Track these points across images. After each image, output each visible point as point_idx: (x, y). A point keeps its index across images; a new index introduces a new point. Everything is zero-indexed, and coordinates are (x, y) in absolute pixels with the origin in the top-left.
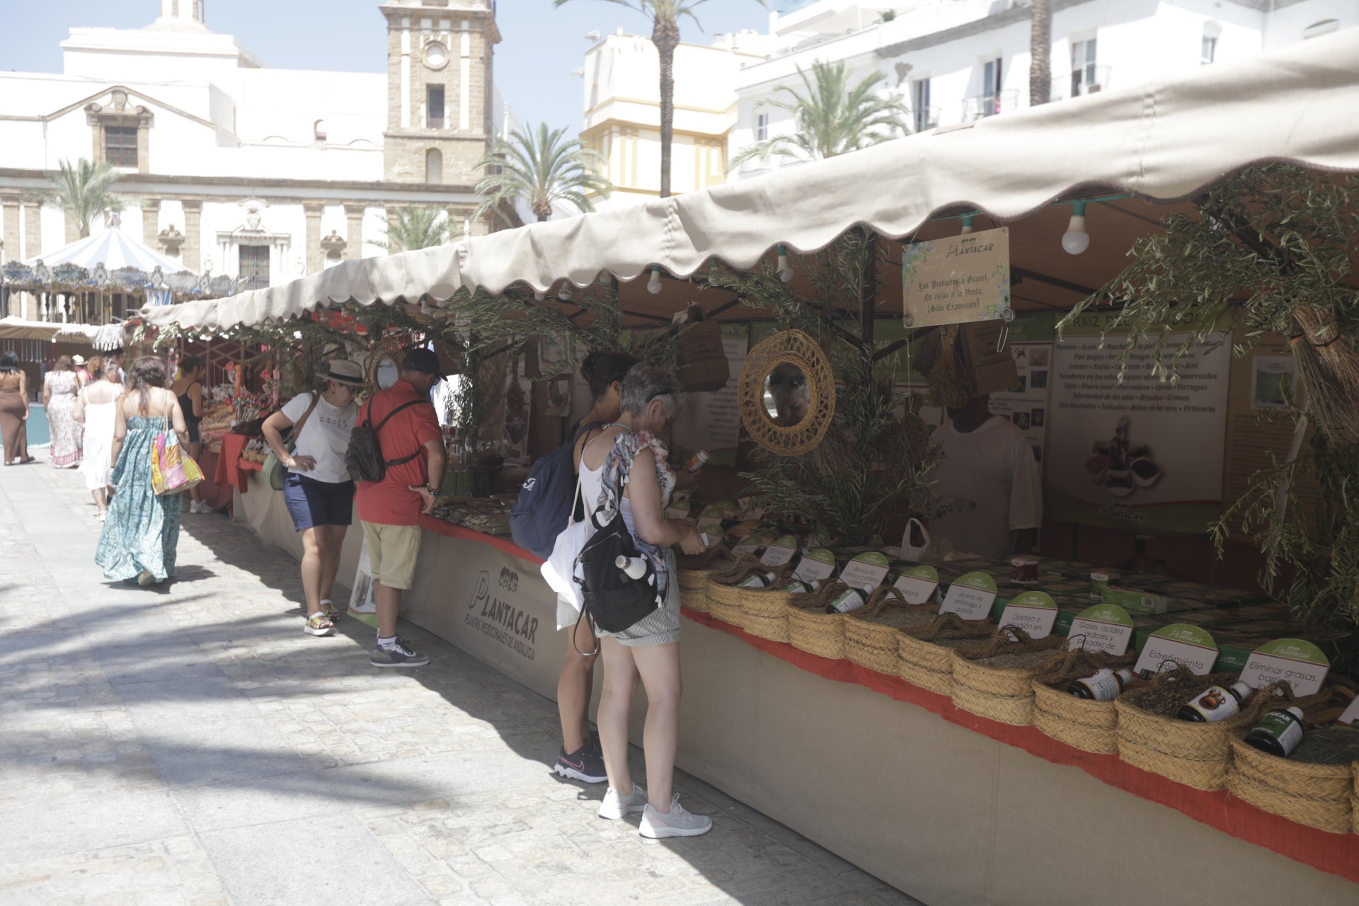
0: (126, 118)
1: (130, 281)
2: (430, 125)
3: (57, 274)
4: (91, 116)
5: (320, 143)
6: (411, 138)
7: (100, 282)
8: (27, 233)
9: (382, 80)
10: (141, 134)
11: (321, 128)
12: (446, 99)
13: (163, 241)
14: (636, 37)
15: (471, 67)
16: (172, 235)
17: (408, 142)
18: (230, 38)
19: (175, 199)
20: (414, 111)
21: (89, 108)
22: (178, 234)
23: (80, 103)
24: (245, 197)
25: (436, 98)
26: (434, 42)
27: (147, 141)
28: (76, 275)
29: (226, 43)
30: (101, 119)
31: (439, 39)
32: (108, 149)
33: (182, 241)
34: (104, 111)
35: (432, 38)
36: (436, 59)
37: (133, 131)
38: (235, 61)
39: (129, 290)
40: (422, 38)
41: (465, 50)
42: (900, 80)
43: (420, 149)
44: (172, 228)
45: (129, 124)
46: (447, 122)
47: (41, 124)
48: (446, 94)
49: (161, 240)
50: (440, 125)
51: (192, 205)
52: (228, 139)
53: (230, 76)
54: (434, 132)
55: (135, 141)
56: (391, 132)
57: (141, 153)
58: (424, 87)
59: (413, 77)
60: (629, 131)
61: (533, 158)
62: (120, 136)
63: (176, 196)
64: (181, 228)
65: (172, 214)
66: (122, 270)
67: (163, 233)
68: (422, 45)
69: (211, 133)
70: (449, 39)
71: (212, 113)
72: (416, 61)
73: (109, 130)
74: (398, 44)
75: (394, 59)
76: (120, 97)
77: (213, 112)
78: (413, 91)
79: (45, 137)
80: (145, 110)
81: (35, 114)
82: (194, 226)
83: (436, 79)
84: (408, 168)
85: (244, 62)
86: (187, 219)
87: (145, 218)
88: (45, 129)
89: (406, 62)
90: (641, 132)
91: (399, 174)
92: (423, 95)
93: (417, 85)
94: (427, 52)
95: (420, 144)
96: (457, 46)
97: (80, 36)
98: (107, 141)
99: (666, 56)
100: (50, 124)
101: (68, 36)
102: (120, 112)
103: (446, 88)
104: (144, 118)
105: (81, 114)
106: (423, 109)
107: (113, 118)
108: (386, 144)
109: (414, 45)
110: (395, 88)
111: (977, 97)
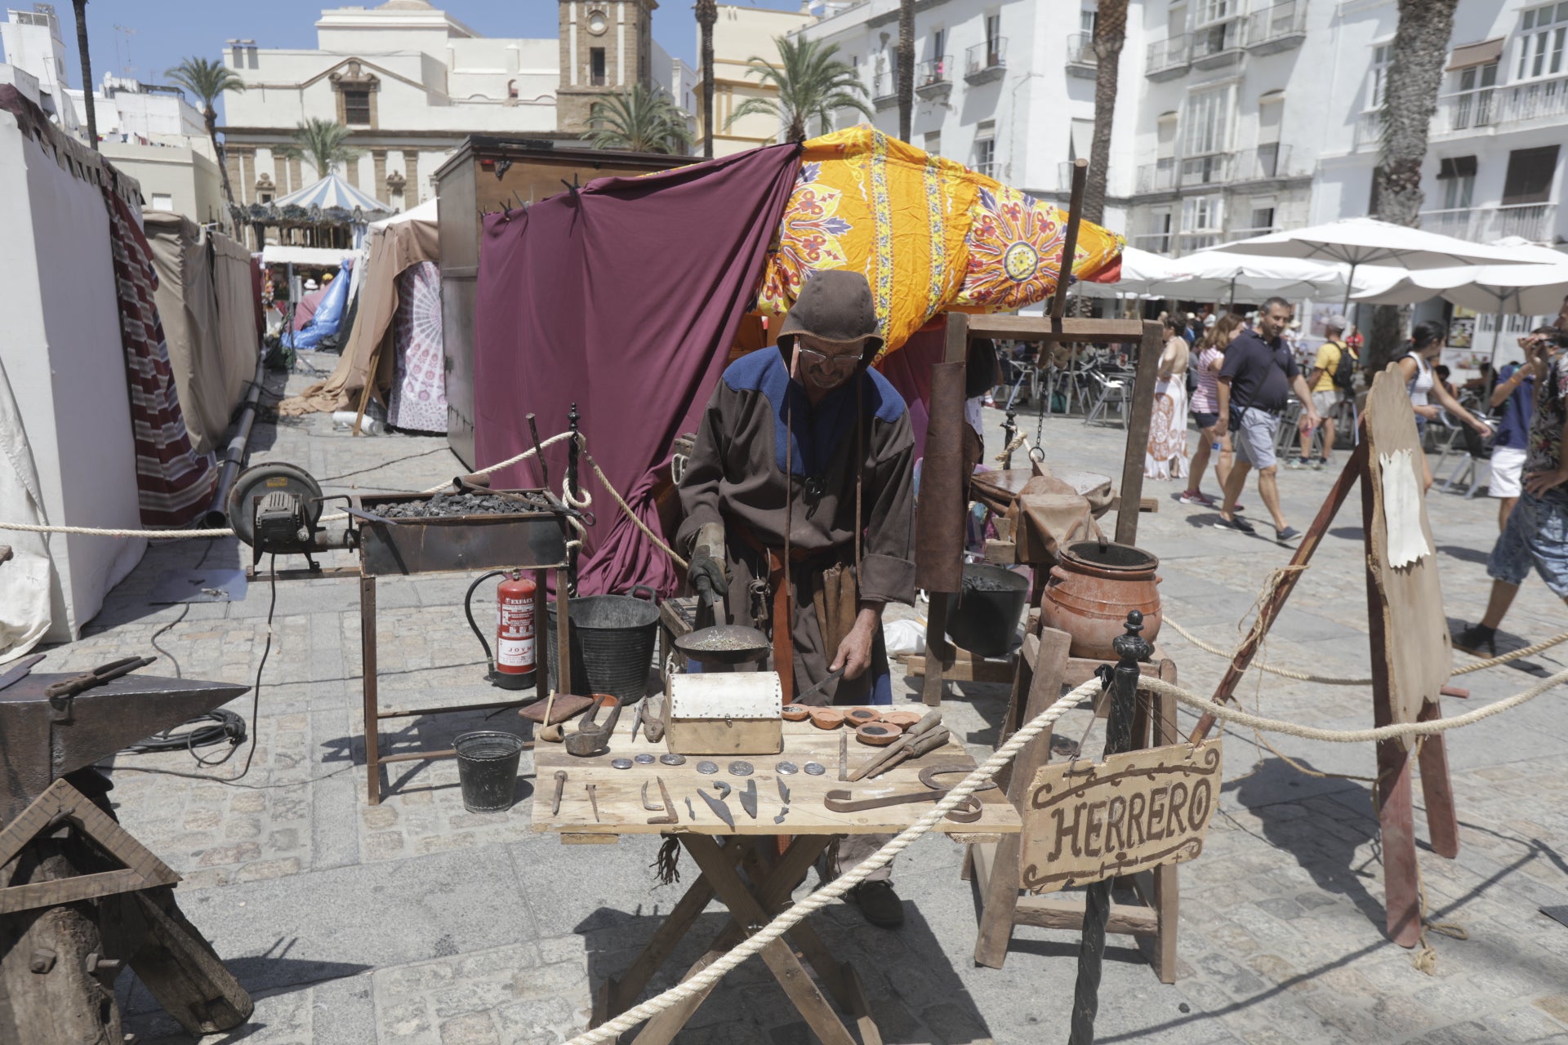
0: (360, 84)
1: (338, 218)
2: (593, 83)
3: (285, 213)
4: (334, 84)
5: (514, 100)
6: (578, 94)
7: (316, 218)
8: (292, 180)
9: (553, 45)
10: (371, 96)
11: (514, 86)
12: (606, 60)
13: (390, 184)
14: (729, 8)
15: (626, 32)
16: (396, 179)
17: (574, 97)
18: (442, 13)
19: (398, 150)
20: (580, 71)
21: (332, 77)
22: (401, 178)
23: (325, 73)
24: (450, 147)
25: (598, 59)
26: (596, 11)
27: (376, 102)
28: (298, 213)
29: (438, 18)
30: (340, 85)
31: (600, 8)
32: (348, 110)
33: (404, 184)
34: (343, 80)
35: (594, 8)
36: (597, 27)
37: (365, 95)
38: (445, 33)
39: (337, 224)
40: (586, 9)
41: (621, 18)
42: (883, 47)
43: (586, 103)
44: (396, 173)
45: (362, 89)
46: (607, 80)
47: (297, 92)
48: (606, 55)
49: (389, 184)
50: (601, 83)
51: (411, 155)
52: (439, 98)
53: (440, 46)
54: (597, 89)
55: (366, 103)
56: (563, 90)
57: (372, 113)
58: (588, 51)
59: (579, 42)
60: (724, 87)
61: (629, 114)
62: (356, 99)
63: (398, 147)
64: (403, 173)
65: (395, 162)
66: (331, 209)
67: (390, 178)
68: (586, 14)
69: (423, 95)
70: (608, 8)
71: (424, 78)
72: (582, 28)
73: (349, 94)
74: (567, 14)
75: (564, 27)
76: (355, 67)
77: (424, 76)
78: (579, 54)
79: (301, 101)
80: (373, 77)
81: (292, 83)
82: (412, 171)
83: (598, 43)
84: (576, 120)
85: (453, 33)
86: (407, 166)
87: (376, 166)
88: (301, 95)
89: (573, 29)
90: (734, 88)
91: (569, 125)
92: (588, 57)
93: (583, 49)
94: (591, 21)
95: (585, 99)
96: (614, 14)
97: (329, 18)
98: (347, 103)
99: (707, 31)
100: (306, 91)
101: (320, 17)
102: (354, 80)
103: (606, 51)
104: (372, 84)
105: (326, 83)
106: (588, 69)
107: (349, 84)
108: (558, 100)
109: (579, 15)
110: (565, 52)
111: (929, 61)
